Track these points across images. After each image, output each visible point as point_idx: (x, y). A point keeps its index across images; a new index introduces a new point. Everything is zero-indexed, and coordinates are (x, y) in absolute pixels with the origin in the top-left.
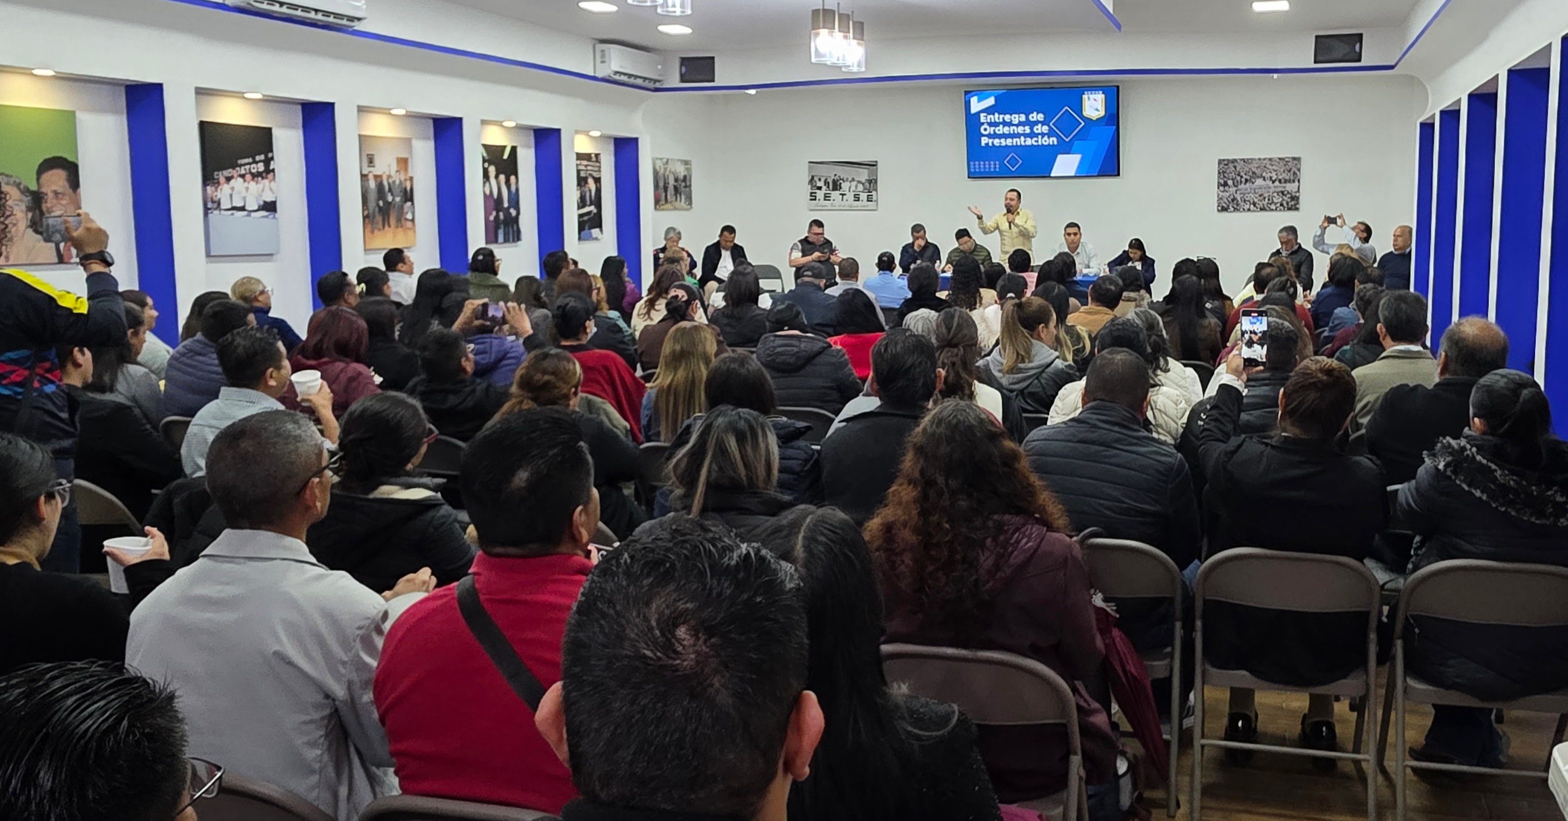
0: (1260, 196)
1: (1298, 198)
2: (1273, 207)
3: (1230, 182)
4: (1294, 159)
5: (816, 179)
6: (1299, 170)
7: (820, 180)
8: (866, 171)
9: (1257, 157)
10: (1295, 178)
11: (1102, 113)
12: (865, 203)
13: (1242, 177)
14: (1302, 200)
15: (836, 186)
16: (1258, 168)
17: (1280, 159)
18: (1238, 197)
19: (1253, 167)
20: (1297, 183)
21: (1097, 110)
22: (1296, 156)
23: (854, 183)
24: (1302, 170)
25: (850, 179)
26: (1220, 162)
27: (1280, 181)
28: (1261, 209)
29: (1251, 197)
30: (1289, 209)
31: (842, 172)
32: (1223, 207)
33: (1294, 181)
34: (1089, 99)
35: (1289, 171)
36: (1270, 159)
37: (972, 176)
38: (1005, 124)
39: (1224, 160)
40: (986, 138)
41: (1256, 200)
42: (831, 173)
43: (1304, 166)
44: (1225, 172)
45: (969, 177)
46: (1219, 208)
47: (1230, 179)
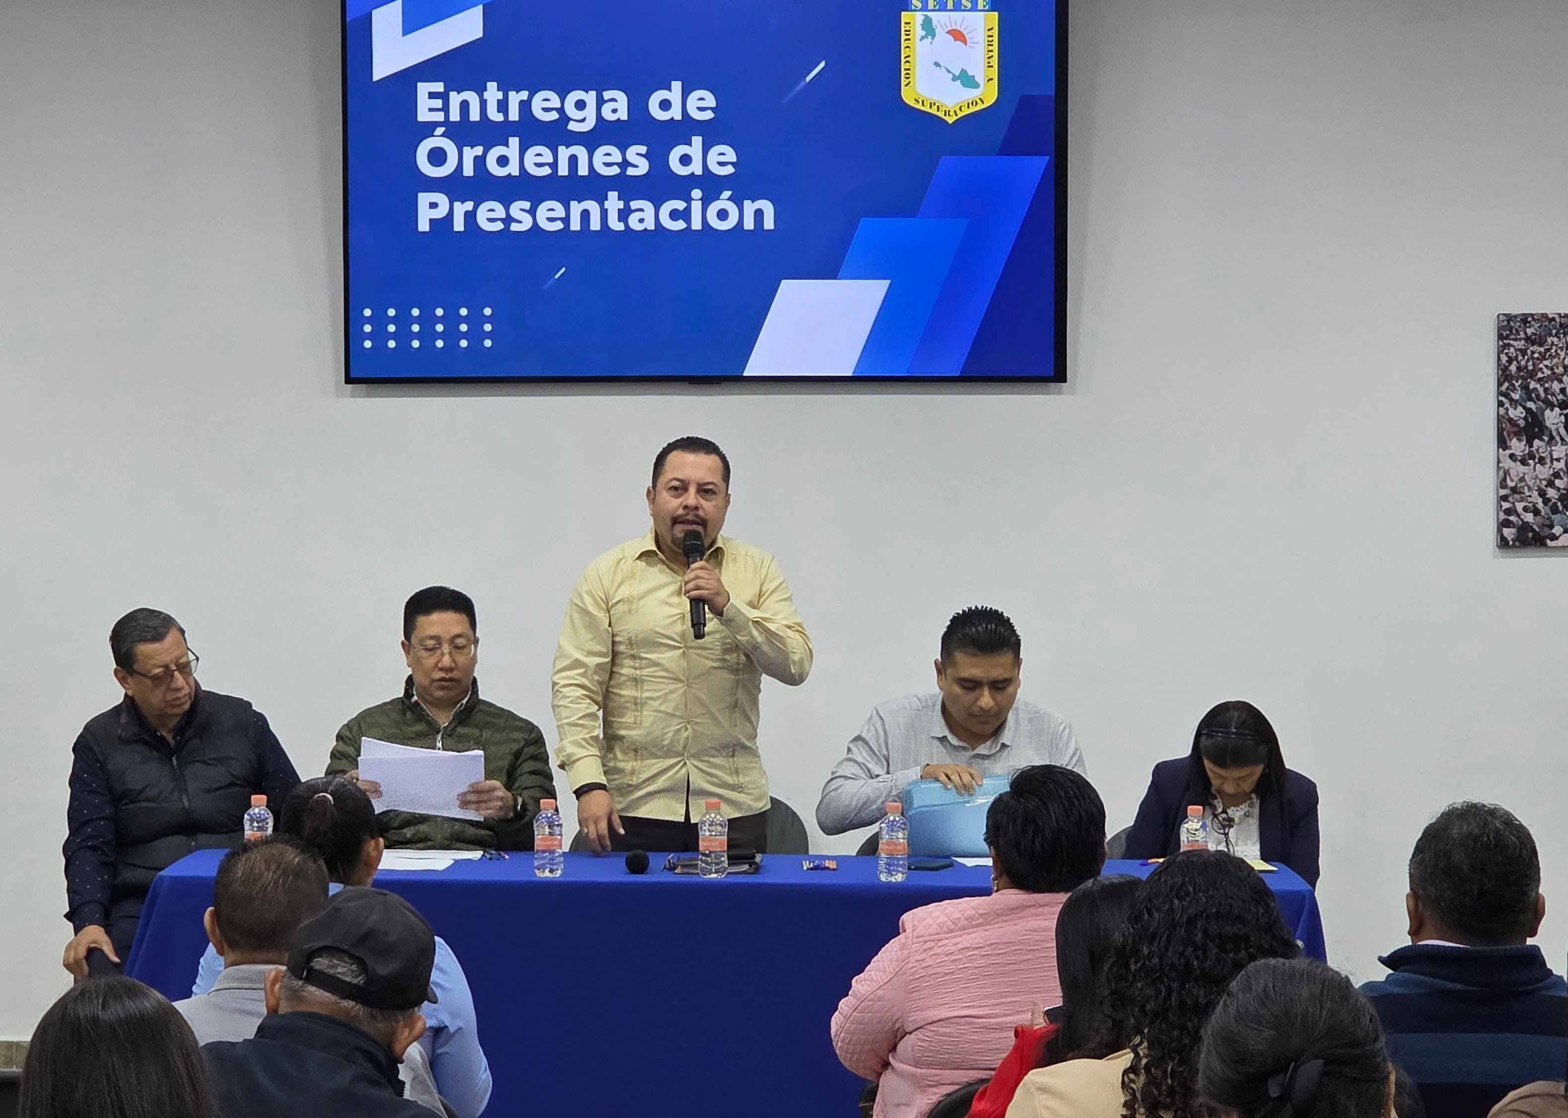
11: (987, 93)
21: (966, 80)
26: (1508, 327)
32: (1524, 527)
34: (927, 25)
38: (531, 131)
39: (1525, 319)
44: (1532, 374)
45: (349, 380)
46: (1509, 533)
47: (1551, 406)
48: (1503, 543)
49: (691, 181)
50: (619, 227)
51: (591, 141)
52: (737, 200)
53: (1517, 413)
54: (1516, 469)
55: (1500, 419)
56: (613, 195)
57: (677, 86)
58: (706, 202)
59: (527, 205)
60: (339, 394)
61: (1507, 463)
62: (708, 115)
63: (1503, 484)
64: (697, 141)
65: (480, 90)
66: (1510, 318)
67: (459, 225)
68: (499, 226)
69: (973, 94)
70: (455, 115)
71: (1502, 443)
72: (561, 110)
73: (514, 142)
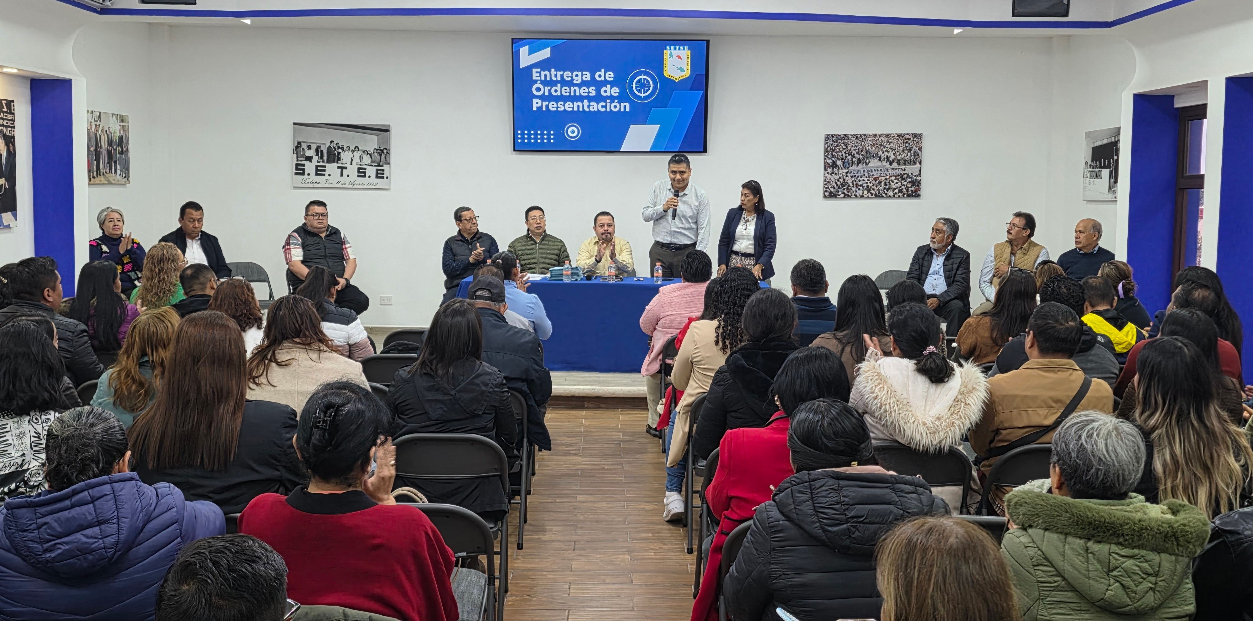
0: (875, 180)
1: (919, 182)
2: (891, 194)
3: (839, 163)
4: (916, 136)
5: (304, 146)
6: (920, 149)
7: (309, 147)
8: (376, 137)
9: (871, 133)
10: (916, 159)
11: (687, 73)
12: (373, 179)
13: (853, 157)
14: (923, 186)
15: (333, 156)
16: (874, 145)
17: (898, 136)
18: (849, 180)
19: (867, 144)
20: (918, 165)
21: (682, 70)
22: (918, 132)
23: (357, 155)
24: (923, 149)
25: (352, 148)
26: (828, 138)
27: (899, 163)
28: (876, 196)
29: (865, 181)
30: (909, 196)
31: (342, 138)
32: (831, 192)
33: (915, 163)
34: (671, 54)
35: (910, 150)
36: (887, 136)
37: (519, 148)
38: (564, 83)
39: (832, 136)
40: (539, 101)
41: (870, 185)
42: (324, 139)
43: (926, 144)
44: (834, 151)
45: (515, 150)
46: (827, 194)
47: (839, 159)
48: (825, 197)
49: (607, 97)
50: (588, 110)
51: (580, 86)
52: (619, 103)
53: (830, 161)
54: (829, 176)
55: (825, 163)
56: (586, 101)
57: (603, 70)
58: (611, 103)
59: (562, 103)
60: (512, 154)
61: (827, 175)
62: (612, 79)
63: (825, 181)
64: (608, 86)
65: (550, 71)
66: (828, 135)
67: (544, 109)
68: (555, 109)
69: (683, 74)
70: (543, 78)
71: (825, 170)
72: (572, 77)
73: (559, 85)
